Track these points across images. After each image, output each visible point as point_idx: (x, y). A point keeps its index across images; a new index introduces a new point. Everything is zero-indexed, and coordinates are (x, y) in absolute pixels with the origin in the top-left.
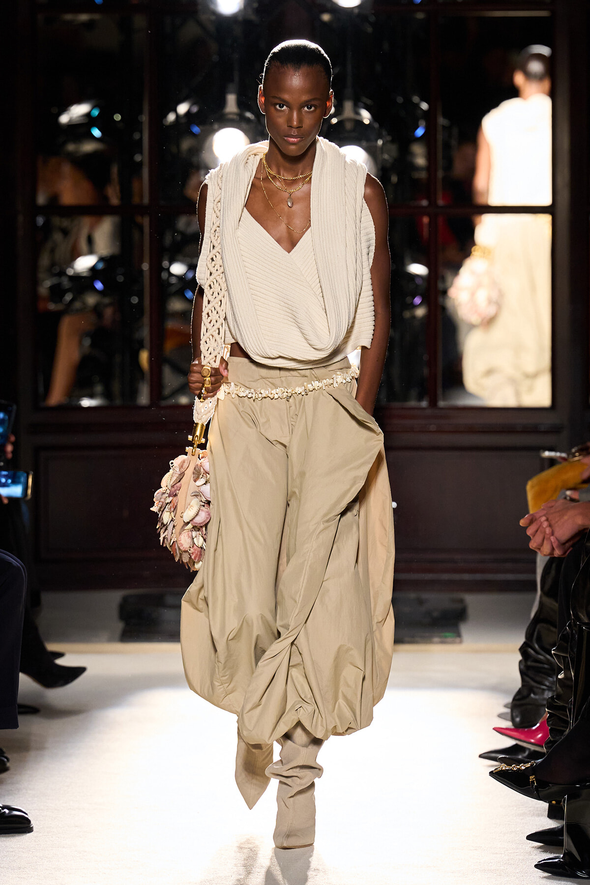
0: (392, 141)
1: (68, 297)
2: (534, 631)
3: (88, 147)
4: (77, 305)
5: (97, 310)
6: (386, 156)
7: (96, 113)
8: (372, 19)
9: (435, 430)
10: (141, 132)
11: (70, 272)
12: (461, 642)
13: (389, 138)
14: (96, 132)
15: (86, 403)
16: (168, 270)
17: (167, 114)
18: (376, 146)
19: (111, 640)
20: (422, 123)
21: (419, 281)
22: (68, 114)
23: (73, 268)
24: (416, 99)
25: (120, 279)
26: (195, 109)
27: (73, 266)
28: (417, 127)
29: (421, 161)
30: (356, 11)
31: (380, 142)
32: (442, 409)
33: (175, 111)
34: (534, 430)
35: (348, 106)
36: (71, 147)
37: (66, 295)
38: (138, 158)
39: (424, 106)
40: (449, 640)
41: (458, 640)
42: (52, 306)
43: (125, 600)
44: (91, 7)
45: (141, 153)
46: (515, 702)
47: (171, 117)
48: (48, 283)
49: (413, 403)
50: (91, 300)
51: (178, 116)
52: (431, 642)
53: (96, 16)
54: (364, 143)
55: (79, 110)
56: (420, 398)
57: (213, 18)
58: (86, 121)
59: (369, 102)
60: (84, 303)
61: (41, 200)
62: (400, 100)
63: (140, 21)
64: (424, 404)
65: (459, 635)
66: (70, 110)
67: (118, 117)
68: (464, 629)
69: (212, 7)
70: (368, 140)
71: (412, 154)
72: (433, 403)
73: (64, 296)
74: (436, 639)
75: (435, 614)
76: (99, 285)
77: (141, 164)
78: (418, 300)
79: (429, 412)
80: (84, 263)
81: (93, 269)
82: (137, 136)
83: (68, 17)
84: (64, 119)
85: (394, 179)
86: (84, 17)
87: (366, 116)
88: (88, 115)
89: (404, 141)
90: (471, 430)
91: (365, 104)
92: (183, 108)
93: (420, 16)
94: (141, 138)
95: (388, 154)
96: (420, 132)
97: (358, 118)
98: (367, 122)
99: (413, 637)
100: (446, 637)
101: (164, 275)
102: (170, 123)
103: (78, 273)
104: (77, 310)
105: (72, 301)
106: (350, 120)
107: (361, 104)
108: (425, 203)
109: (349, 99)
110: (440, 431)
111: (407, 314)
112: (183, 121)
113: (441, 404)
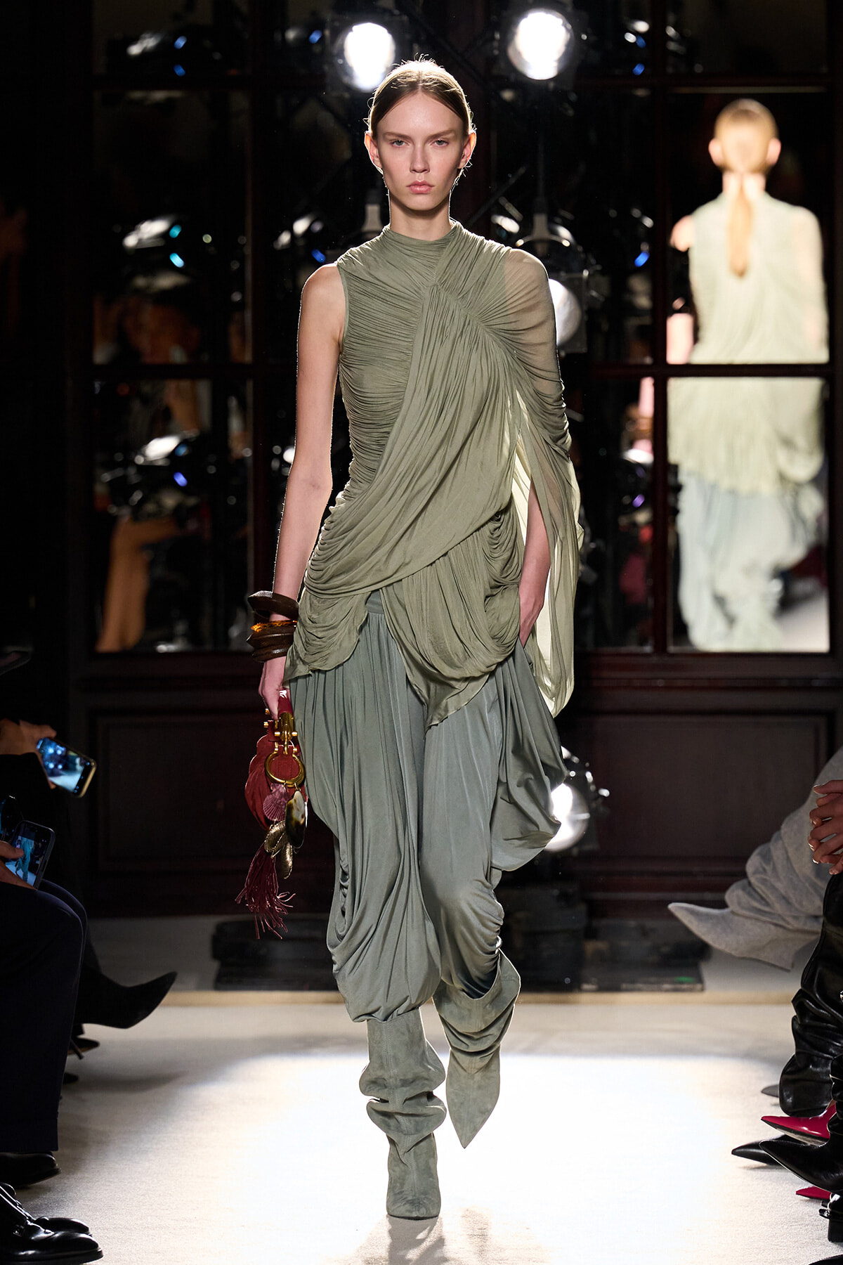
0: (602, 273)
1: (137, 496)
2: (814, 975)
3: (166, 282)
4: (150, 507)
5: (179, 514)
6: (594, 294)
7: (176, 232)
8: (573, 97)
9: (661, 685)
10: (242, 260)
11: (140, 460)
12: (702, 990)
13: (599, 267)
14: (177, 261)
15: (163, 648)
16: (280, 457)
17: (280, 234)
18: (581, 279)
19: (200, 987)
20: (645, 247)
21: (640, 473)
22: (137, 234)
23: (144, 456)
24: (636, 213)
25: (212, 470)
26: (318, 227)
27: (144, 452)
28: (638, 253)
29: (643, 302)
30: (552, 85)
31: (586, 273)
32: (673, 655)
33: (291, 230)
34: (806, 686)
35: (540, 221)
36: (140, 282)
37: (135, 494)
38: (237, 297)
39: (648, 222)
40: (685, 986)
41: (699, 986)
42: (114, 510)
43: (220, 929)
44: (169, 82)
45: (242, 291)
46: (785, 1076)
47: (285, 238)
48: (107, 477)
49: (633, 648)
50: (170, 501)
51: (294, 236)
52: (660, 990)
53: (176, 94)
54: (563, 274)
55: (152, 229)
56: (642, 642)
57: (347, 95)
58: (160, 243)
59: (568, 215)
60: (159, 505)
61: (101, 355)
62: (613, 213)
63: (240, 101)
64: (648, 649)
65: (700, 980)
66: (139, 229)
67: (207, 239)
68: (706, 970)
69: (346, 79)
70: (568, 271)
71: (631, 292)
72: (661, 648)
73: (131, 494)
74: (667, 986)
75: (665, 950)
76: (181, 480)
77: (241, 306)
78: (639, 501)
79: (655, 659)
80: (160, 448)
81: (172, 456)
82: (235, 266)
83: (137, 95)
84: (131, 241)
85: (605, 326)
86: (159, 95)
87: (565, 235)
88: (165, 235)
89: (619, 272)
90: (714, 686)
91: (563, 218)
92: (301, 226)
93: (641, 93)
94: (241, 270)
95: (597, 292)
96: (642, 260)
97: (554, 238)
98: (566, 244)
99: (633, 982)
100: (681, 983)
101: (275, 464)
102: (283, 246)
103: (152, 461)
104: (149, 515)
105: (142, 502)
106: (542, 241)
107: (558, 220)
108: (648, 360)
109: (540, 212)
110: (668, 688)
111: (623, 521)
112: (301, 243)
113: (672, 649)
